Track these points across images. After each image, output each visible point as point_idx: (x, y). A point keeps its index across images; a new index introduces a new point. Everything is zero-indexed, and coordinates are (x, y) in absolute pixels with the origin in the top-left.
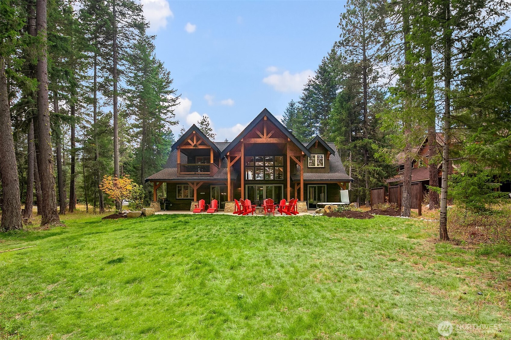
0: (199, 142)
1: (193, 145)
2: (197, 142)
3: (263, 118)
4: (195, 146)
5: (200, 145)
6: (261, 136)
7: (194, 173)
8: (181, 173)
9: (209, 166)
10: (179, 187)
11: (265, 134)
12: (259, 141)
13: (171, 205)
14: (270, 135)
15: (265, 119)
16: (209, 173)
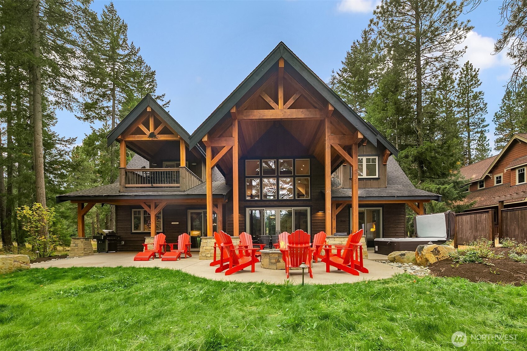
0: (160, 128)
1: (148, 133)
2: (155, 128)
3: (277, 63)
4: (152, 135)
5: (161, 133)
6: (273, 104)
7: (150, 185)
8: (127, 185)
9: (178, 172)
10: (135, 212)
11: (281, 101)
12: (268, 114)
13: (123, 243)
14: (291, 102)
15: (282, 65)
16: (178, 185)
